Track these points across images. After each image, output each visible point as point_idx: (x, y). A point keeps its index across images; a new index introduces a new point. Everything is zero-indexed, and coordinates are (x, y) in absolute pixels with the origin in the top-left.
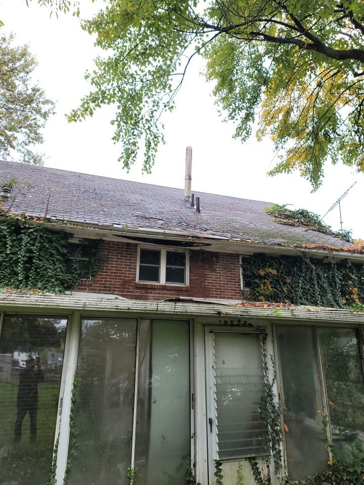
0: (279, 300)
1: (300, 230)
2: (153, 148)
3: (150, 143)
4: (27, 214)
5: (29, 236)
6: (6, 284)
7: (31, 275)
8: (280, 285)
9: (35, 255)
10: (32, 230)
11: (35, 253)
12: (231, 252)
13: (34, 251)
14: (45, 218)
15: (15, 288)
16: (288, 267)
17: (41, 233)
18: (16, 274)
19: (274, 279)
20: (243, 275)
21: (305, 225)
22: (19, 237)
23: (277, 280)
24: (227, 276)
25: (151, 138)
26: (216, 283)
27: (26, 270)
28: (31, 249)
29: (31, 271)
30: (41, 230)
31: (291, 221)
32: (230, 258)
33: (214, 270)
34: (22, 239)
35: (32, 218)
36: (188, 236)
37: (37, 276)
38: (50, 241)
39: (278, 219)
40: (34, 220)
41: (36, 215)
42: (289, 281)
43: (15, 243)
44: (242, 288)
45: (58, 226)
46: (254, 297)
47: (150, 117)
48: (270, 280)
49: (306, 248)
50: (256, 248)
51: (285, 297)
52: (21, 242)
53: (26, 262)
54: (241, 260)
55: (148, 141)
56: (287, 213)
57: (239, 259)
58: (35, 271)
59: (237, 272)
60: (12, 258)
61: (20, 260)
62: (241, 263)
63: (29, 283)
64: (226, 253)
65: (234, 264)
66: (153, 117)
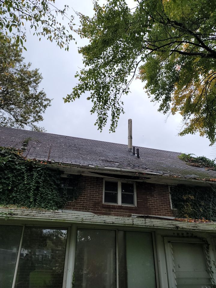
0: (197, 217)
1: (204, 170)
2: (116, 117)
3: (114, 113)
4: (37, 159)
5: (38, 173)
6: (22, 204)
7: (38, 198)
8: (197, 206)
9: (40, 185)
10: (40, 169)
11: (41, 184)
12: (163, 184)
13: (41, 183)
14: (48, 161)
15: (28, 207)
16: (202, 195)
17: (45, 171)
18: (29, 198)
19: (192, 202)
20: (172, 199)
21: (206, 166)
22: (31, 173)
23: (194, 203)
24: (161, 200)
25: (115, 110)
26: (155, 205)
27: (35, 195)
28: (39, 181)
29: (38, 196)
30: (45, 169)
31: (197, 164)
32: (162, 188)
33: (152, 196)
34: (33, 175)
35: (40, 161)
36: (136, 173)
37: (41, 199)
38: (50, 176)
39: (188, 163)
40: (41, 162)
41: (42, 160)
42: (203, 204)
43: (29, 177)
44: (172, 208)
45: (55, 166)
46: (181, 215)
47: (114, 98)
48: (191, 203)
49: (213, 181)
50: (180, 180)
51: (201, 215)
52: (33, 176)
53: (35, 190)
54: (169, 189)
55: (113, 112)
56: (192, 159)
57: (168, 188)
58: (40, 196)
59: (167, 197)
60: (27, 187)
61: (31, 188)
62: (170, 191)
63: (36, 204)
64: (160, 184)
65: (166, 192)
66: (116, 97)
